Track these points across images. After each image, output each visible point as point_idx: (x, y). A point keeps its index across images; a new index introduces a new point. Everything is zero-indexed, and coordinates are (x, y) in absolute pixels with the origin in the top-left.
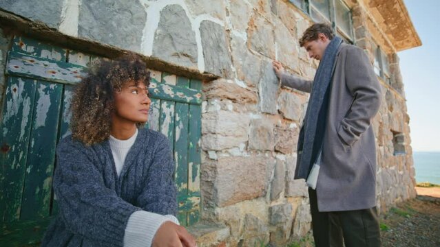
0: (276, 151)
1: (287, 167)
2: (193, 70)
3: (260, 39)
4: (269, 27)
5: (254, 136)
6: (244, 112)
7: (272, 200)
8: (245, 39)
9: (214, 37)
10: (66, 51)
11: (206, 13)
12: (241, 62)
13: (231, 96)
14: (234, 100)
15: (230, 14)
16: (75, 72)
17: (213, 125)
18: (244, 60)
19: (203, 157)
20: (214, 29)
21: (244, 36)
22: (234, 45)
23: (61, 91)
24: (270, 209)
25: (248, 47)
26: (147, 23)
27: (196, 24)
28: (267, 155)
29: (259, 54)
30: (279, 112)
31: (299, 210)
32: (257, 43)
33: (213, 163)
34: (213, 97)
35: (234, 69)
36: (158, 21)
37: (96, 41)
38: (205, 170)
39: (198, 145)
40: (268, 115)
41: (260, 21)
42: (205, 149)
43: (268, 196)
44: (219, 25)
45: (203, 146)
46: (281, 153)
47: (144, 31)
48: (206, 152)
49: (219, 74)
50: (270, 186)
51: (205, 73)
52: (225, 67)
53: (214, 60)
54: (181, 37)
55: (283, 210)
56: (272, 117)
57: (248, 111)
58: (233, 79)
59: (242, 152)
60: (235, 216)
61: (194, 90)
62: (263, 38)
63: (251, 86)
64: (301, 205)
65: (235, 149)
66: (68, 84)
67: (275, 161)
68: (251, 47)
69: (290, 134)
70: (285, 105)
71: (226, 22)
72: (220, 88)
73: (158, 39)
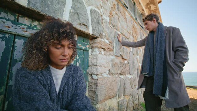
0: (120, 74)
1: (124, 82)
2: (87, 33)
3: (114, 21)
4: (117, 16)
5: (112, 67)
6: (108, 55)
7: (119, 97)
8: (108, 20)
9: (96, 18)
10: (17, 15)
11: (93, 5)
12: (107, 31)
13: (103, 47)
14: (104, 49)
15: (102, 8)
16: (23, 28)
17: (95, 61)
18: (108, 30)
19: (89, 78)
20: (96, 14)
21: (108, 19)
22: (104, 23)
23: (13, 39)
24: (118, 103)
25: (109, 24)
26: (66, 5)
27: (88, 10)
28: (117, 76)
29: (113, 28)
30: (121, 56)
31: (129, 101)
32: (113, 23)
33: (95, 81)
34: (95, 47)
35: (104, 34)
36: (72, 6)
37: (39, 11)
38: (90, 84)
39: (87, 72)
40: (117, 57)
41: (114, 13)
42: (91, 74)
43: (117, 96)
44: (98, 12)
45: (89, 72)
46: (122, 75)
47: (64, 9)
48: (91, 75)
49: (98, 36)
50: (118, 91)
51: (92, 35)
52: (101, 33)
53: (97, 28)
54: (82, 15)
55: (123, 102)
56: (118, 57)
57: (109, 55)
58: (104, 39)
59: (107, 75)
60: (106, 108)
61: (86, 43)
62: (115, 21)
63: (111, 43)
64: (129, 99)
65: (105, 73)
66: (18, 35)
67: (120, 79)
68: (110, 24)
69: (125, 66)
70: (123, 52)
71: (101, 11)
72: (99, 43)
73: (71, 15)
